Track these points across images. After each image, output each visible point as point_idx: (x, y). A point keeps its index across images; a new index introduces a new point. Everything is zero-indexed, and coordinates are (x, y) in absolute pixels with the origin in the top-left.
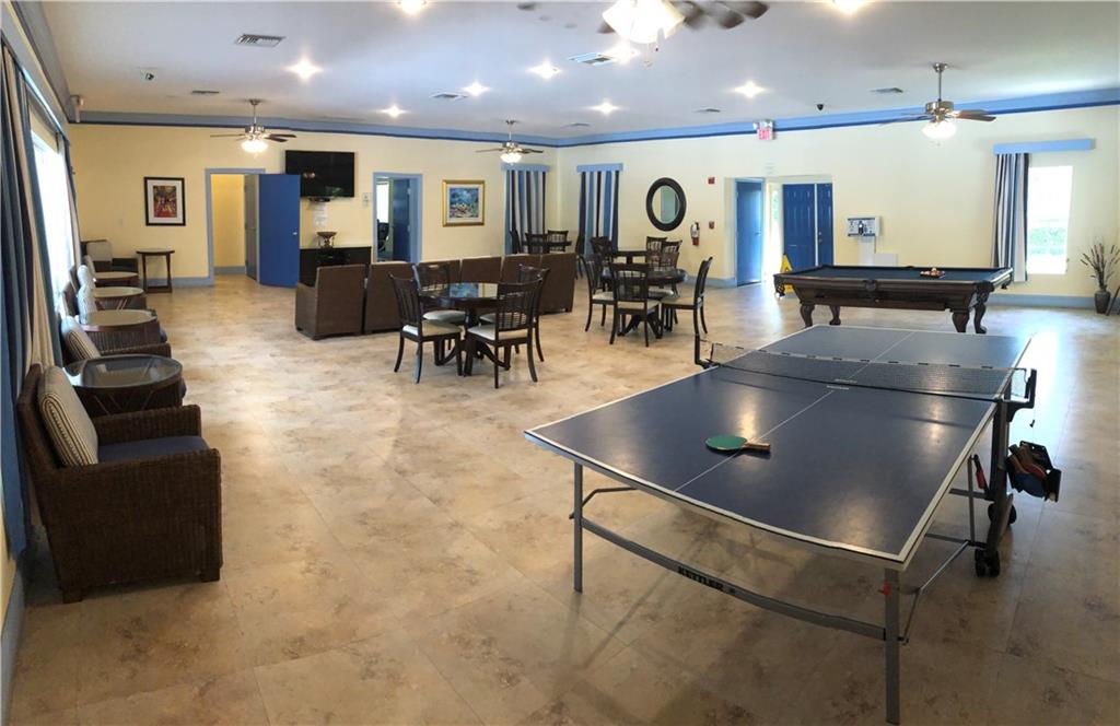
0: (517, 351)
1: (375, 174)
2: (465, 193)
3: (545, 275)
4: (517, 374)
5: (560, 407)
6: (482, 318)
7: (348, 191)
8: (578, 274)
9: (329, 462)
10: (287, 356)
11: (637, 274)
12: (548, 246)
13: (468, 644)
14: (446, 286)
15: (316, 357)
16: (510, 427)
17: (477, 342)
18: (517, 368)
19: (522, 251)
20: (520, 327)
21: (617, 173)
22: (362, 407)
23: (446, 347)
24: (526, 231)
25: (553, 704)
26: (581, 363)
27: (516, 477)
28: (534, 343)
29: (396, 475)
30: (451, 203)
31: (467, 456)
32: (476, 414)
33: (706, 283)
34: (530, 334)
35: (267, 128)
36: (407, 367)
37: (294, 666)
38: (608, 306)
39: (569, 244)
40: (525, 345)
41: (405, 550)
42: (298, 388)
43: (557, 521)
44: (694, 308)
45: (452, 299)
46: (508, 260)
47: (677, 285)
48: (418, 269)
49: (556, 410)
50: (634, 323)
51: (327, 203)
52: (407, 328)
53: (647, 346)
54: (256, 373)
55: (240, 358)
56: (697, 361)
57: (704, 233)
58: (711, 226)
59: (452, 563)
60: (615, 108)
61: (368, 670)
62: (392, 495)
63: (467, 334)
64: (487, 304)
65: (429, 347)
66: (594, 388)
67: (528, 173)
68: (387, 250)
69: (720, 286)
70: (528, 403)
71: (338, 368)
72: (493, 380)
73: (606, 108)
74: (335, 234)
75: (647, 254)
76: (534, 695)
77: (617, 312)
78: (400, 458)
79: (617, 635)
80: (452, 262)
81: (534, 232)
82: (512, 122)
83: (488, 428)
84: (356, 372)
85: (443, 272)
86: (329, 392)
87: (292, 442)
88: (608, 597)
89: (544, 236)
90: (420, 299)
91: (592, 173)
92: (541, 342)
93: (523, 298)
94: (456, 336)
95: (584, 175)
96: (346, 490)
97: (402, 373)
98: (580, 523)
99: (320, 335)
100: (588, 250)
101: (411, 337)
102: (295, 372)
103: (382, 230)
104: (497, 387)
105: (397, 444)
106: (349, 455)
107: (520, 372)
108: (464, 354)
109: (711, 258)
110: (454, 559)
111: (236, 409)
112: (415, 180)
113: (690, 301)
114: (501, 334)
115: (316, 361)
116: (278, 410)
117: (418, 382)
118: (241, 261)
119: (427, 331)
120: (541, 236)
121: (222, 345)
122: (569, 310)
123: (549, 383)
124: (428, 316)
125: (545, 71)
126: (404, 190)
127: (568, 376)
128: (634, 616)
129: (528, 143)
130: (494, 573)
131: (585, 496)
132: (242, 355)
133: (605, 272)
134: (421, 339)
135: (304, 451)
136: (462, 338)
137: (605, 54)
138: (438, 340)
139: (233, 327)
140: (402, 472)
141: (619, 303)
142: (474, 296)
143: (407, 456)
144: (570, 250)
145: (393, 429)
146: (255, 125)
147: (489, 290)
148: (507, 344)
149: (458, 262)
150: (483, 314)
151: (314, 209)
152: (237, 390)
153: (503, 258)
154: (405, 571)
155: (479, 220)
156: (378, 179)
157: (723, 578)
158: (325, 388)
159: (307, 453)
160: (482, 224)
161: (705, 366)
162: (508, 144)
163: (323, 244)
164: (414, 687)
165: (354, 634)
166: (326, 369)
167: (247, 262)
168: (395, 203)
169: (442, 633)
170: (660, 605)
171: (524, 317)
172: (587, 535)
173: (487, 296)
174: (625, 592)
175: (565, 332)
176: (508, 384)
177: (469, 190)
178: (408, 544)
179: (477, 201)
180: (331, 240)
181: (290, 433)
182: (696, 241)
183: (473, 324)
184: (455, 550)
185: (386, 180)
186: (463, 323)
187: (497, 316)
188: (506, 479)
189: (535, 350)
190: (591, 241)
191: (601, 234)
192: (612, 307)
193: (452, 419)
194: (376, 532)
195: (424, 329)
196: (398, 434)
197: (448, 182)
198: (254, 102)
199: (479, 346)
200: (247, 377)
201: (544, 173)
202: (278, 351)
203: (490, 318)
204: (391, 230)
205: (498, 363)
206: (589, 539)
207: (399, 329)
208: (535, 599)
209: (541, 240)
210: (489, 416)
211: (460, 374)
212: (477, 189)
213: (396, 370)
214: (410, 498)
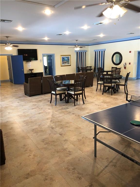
0: (80, 97)
1: (43, 54)
2: (66, 58)
3: (86, 78)
4: (79, 102)
5: (90, 110)
6: (71, 89)
7: (36, 59)
8: (94, 77)
9: (34, 127)
10: (22, 102)
11: (109, 77)
12: (87, 70)
13: (69, 170)
14: (62, 81)
15: (30, 101)
16: (78, 115)
17: (70, 95)
18: (79, 101)
19: (80, 72)
20: (80, 91)
21: (104, 51)
22: (42, 113)
23: (62, 96)
24: (81, 67)
25: (90, 185)
26: (95, 99)
27: (80, 128)
28: (83, 94)
29: (51, 129)
30: (62, 61)
31: (68, 123)
32: (70, 112)
33: (128, 79)
34: (82, 92)
35: (11, 44)
36: (53, 102)
37: (27, 181)
38: (102, 85)
39: (92, 69)
40: (82, 95)
41: (54, 147)
42: (26, 109)
43: (90, 139)
44: (124, 85)
45: (63, 84)
46: (77, 74)
47: (120, 79)
48: (54, 77)
49: (89, 111)
50: (108, 89)
51: (31, 62)
52: (53, 92)
53: (112, 95)
54: (14, 108)
55: (9, 104)
56: (127, 100)
57: (128, 66)
58: (130, 64)
59: (65, 150)
60: (104, 35)
61: (45, 179)
62: (50, 134)
63: (67, 93)
64: (72, 85)
65: (58, 97)
66: (99, 106)
67: (81, 52)
68: (47, 73)
69: (132, 79)
70: (82, 109)
71: (36, 103)
72: (74, 104)
73: (102, 35)
74: (33, 69)
75: (112, 71)
76: (86, 183)
77: (104, 86)
78: (52, 124)
79: (106, 169)
80: (63, 75)
81: (83, 67)
82: (77, 40)
83: (73, 116)
84: (41, 104)
85: (61, 78)
86: (34, 110)
87: (25, 124)
88: (103, 159)
89: (86, 68)
90: (55, 85)
91: (98, 52)
92: (85, 94)
93: (81, 83)
94: (65, 93)
95: (96, 52)
96: (39, 134)
97: (52, 104)
98: (96, 140)
99: (31, 96)
100: (97, 71)
101: (54, 94)
102: (25, 105)
103: (45, 68)
104: (75, 105)
105: (51, 121)
106: (39, 125)
107: (80, 102)
108: (67, 98)
109: (130, 72)
110: (65, 149)
111: (9, 118)
112: (53, 55)
113: (124, 83)
114: (75, 92)
115: (30, 102)
116: (20, 116)
117: (56, 105)
118: (8, 78)
119: (57, 93)
120: (85, 68)
121: (4, 101)
122: (92, 86)
123: (87, 104)
124: (58, 89)
125: (85, 27)
126: (50, 58)
127: (92, 102)
128: (110, 165)
129: (82, 45)
130: (75, 152)
131: (97, 133)
132: (10, 103)
133: (101, 76)
134: (56, 95)
135: (28, 126)
136: (66, 94)
137: (101, 22)
138: (60, 95)
139: (7, 96)
140: (53, 128)
141: (105, 84)
142: (69, 83)
143: (54, 124)
144: (92, 71)
145: (50, 117)
146: (8, 43)
147: (72, 82)
148: (77, 95)
149: (65, 75)
150: (71, 88)
151: (27, 64)
152: (9, 113)
153: (76, 74)
154: (54, 152)
155: (70, 64)
156: (44, 55)
157: (133, 158)
158: (33, 109)
159: (29, 126)
160: (70, 66)
161: (129, 101)
162: (76, 46)
163: (30, 72)
164: (57, 181)
165: (42, 170)
166: (33, 104)
167: (10, 78)
168: (48, 61)
169: (63, 167)
170: (116, 163)
171: (81, 88)
172: (97, 142)
173: (72, 83)
174: (107, 158)
175: (91, 92)
176: (77, 105)
177: (67, 57)
178: (54, 146)
179: (69, 60)
180: (32, 71)
181: (24, 121)
182: (125, 68)
183: (69, 90)
184: (65, 147)
185: (46, 56)
186: (66, 90)
187: (74, 88)
188: (77, 128)
189: (84, 96)
190: (97, 69)
191: (100, 67)
192: (103, 85)
193: (64, 114)
194: (47, 143)
195: (57, 92)
196: (52, 118)
197: (61, 56)
198: (7, 37)
199: (70, 96)
200: (11, 109)
201: (85, 52)
202: (19, 101)
203: (73, 88)
204: (48, 68)
205: (75, 100)
206: (98, 144)
207: (51, 92)
208: (85, 158)
209: (85, 69)
210: (73, 113)
211: (66, 103)
212: (69, 57)
213: (51, 103)
214: (55, 134)
